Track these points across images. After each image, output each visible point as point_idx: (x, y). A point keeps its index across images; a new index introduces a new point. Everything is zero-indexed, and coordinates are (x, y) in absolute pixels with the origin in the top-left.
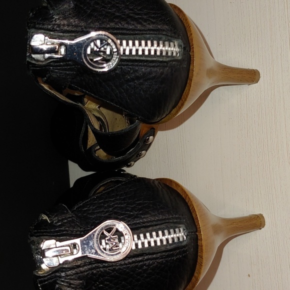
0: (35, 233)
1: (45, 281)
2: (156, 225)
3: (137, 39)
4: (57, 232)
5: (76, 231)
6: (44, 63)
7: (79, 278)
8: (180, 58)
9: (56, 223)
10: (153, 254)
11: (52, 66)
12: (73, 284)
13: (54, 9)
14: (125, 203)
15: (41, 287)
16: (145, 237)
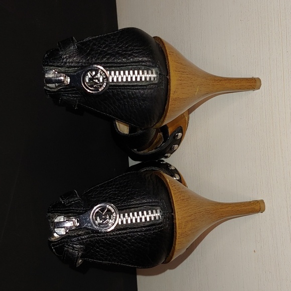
0: (52, 211)
1: (57, 245)
2: (137, 207)
3: (122, 70)
4: (67, 210)
5: (80, 210)
6: (56, 90)
7: (80, 244)
8: (156, 82)
9: (67, 204)
10: (135, 228)
11: (62, 91)
12: (76, 248)
13: (62, 51)
14: (118, 190)
15: (54, 249)
16: (129, 215)
